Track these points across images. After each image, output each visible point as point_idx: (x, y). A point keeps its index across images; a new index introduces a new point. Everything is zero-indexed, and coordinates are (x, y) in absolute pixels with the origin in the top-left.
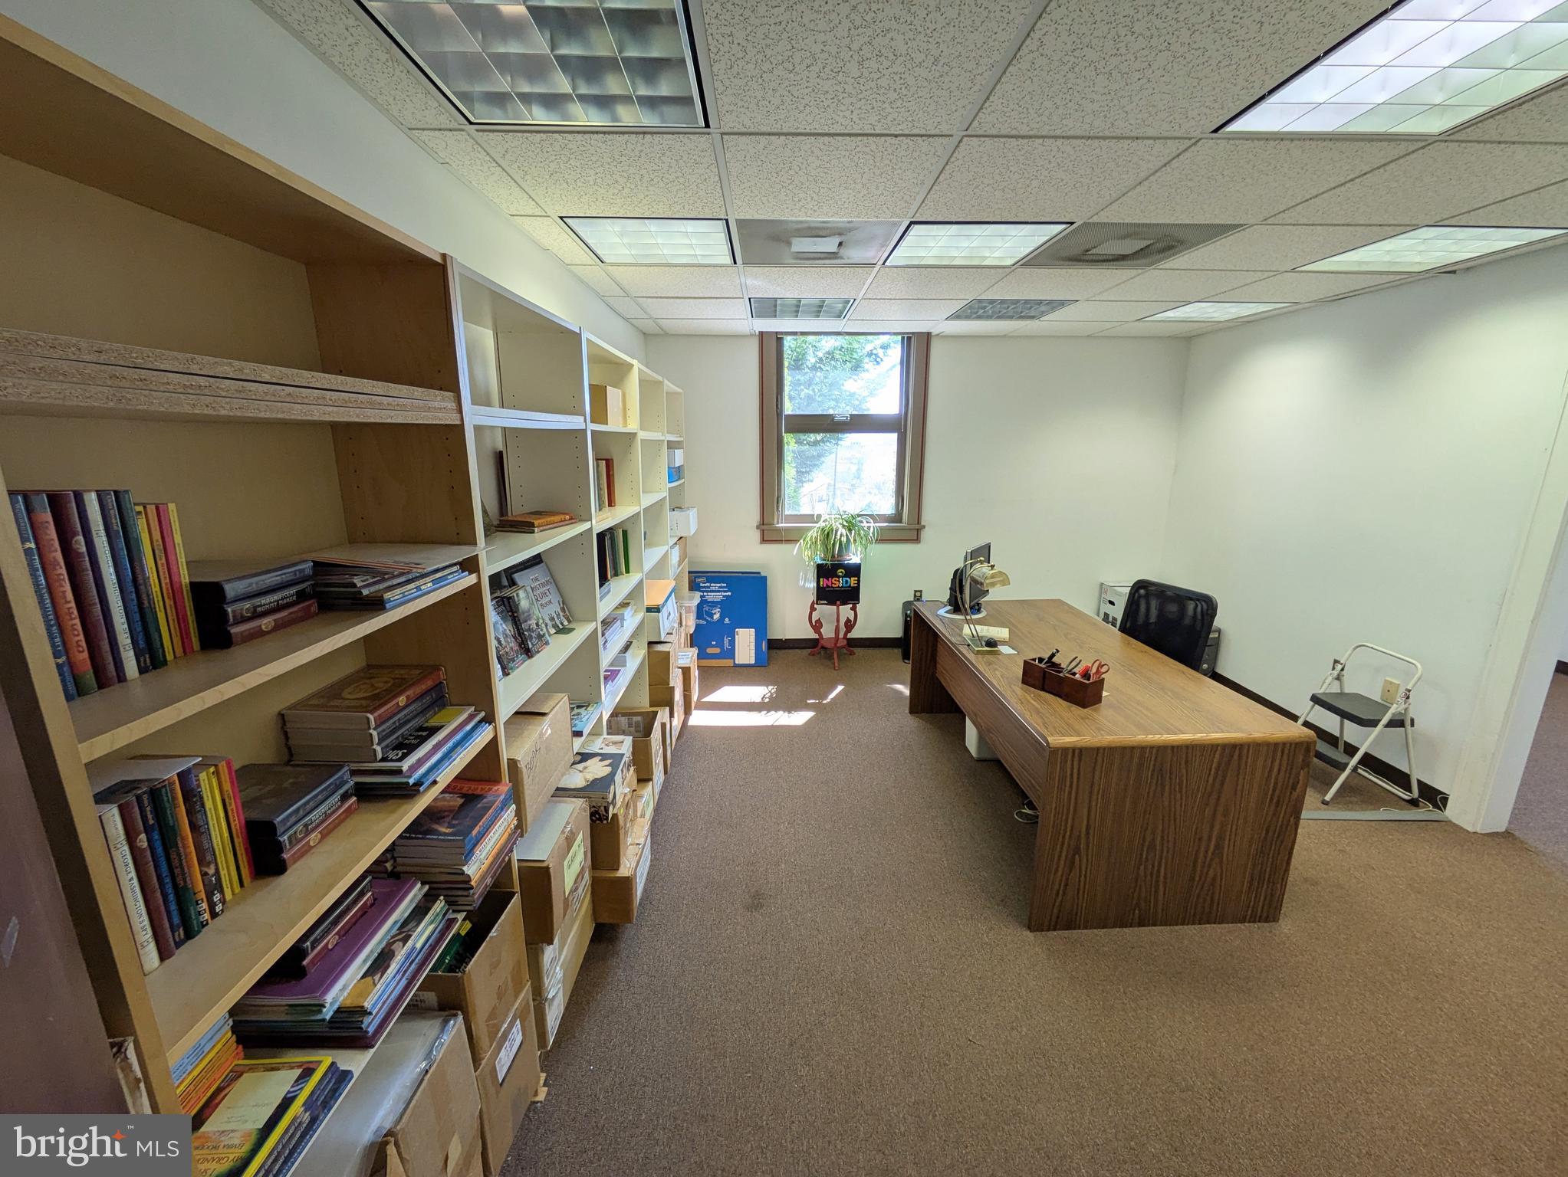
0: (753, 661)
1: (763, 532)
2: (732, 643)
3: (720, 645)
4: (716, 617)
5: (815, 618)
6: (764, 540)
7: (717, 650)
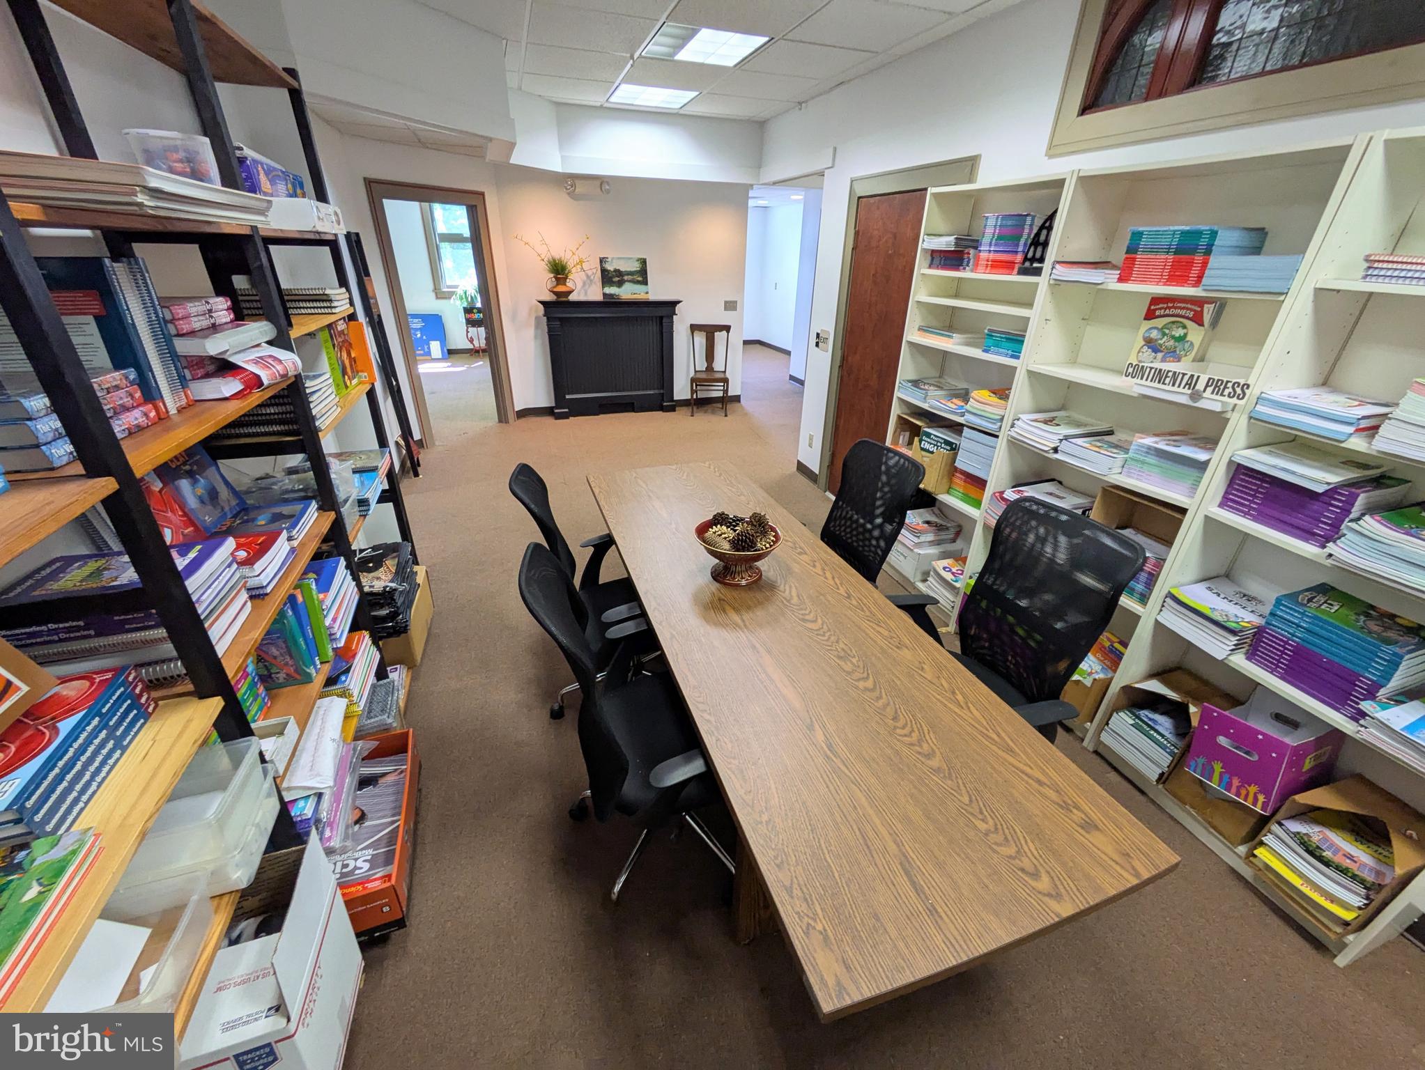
0: (441, 357)
1: (436, 293)
2: (429, 348)
3: (423, 349)
4: (419, 336)
5: (469, 337)
6: (437, 298)
7: (422, 352)
